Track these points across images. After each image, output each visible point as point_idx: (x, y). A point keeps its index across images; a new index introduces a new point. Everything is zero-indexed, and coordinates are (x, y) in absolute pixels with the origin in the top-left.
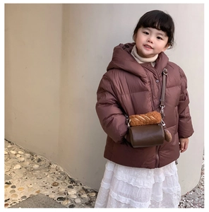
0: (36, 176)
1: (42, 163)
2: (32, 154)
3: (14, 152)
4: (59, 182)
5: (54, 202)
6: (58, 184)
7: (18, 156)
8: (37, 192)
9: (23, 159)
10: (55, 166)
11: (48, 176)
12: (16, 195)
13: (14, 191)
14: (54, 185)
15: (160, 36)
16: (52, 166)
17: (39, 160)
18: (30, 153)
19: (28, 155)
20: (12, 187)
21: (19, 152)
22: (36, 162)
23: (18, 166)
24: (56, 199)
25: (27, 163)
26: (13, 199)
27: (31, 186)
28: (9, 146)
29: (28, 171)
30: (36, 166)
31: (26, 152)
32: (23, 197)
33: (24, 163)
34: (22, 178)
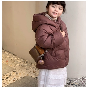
0: (26, 68)
1: (28, 63)
2: (24, 59)
3: (16, 59)
4: (36, 71)
5: (34, 79)
6: (35, 72)
7: (18, 60)
8: (27, 75)
9: (20, 62)
10: (34, 64)
11: (31, 69)
12: (18, 77)
13: (17, 75)
14: (34, 72)
15: (60, 8)
16: (32, 64)
17: (27, 62)
18: (23, 59)
19: (22, 60)
20: (16, 73)
21: (18, 59)
22: (25, 63)
23: (18, 65)
24: (35, 78)
25: (22, 63)
26: (17, 78)
27: (24, 73)
28: (14, 56)
29: (23, 67)
30: (26, 65)
31: (21, 58)
32: (21, 77)
33: (21, 63)
34: (20, 70)
